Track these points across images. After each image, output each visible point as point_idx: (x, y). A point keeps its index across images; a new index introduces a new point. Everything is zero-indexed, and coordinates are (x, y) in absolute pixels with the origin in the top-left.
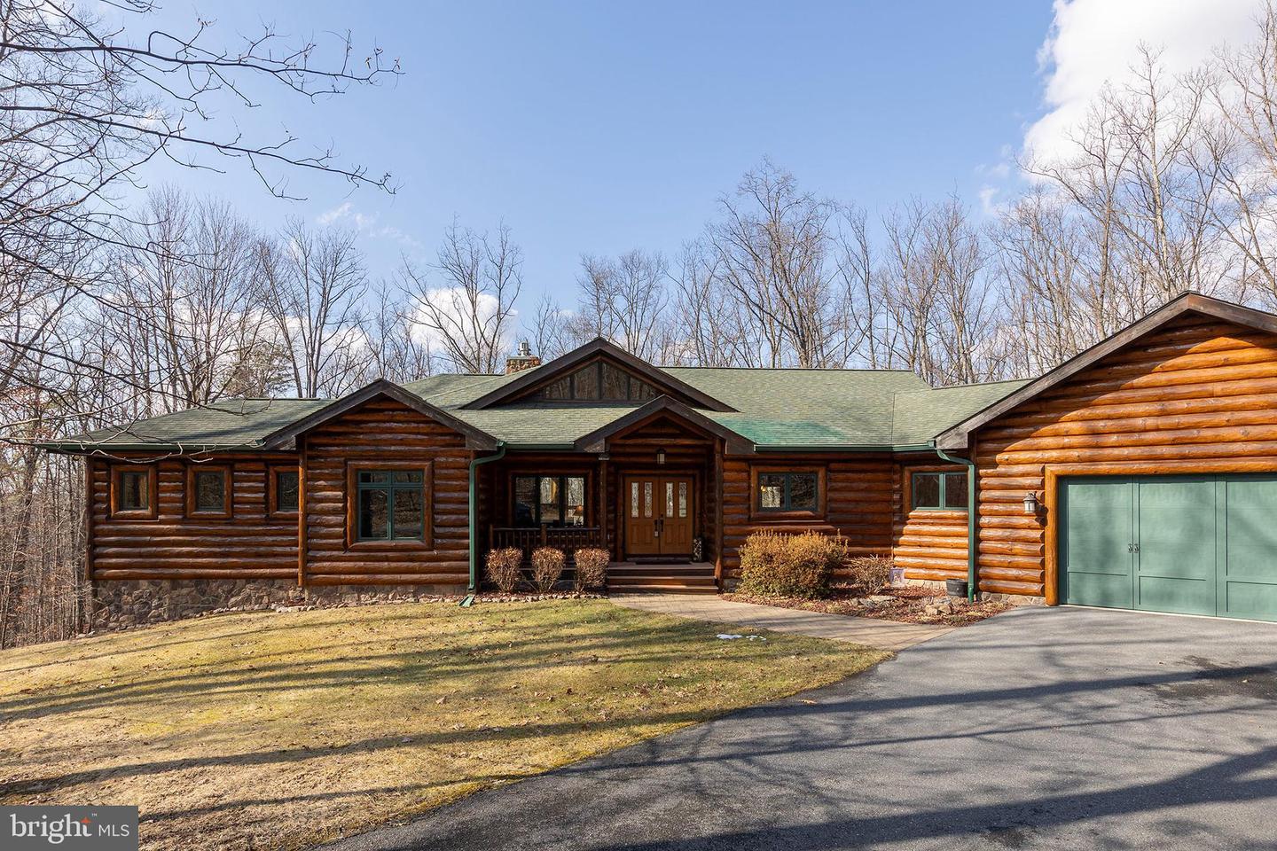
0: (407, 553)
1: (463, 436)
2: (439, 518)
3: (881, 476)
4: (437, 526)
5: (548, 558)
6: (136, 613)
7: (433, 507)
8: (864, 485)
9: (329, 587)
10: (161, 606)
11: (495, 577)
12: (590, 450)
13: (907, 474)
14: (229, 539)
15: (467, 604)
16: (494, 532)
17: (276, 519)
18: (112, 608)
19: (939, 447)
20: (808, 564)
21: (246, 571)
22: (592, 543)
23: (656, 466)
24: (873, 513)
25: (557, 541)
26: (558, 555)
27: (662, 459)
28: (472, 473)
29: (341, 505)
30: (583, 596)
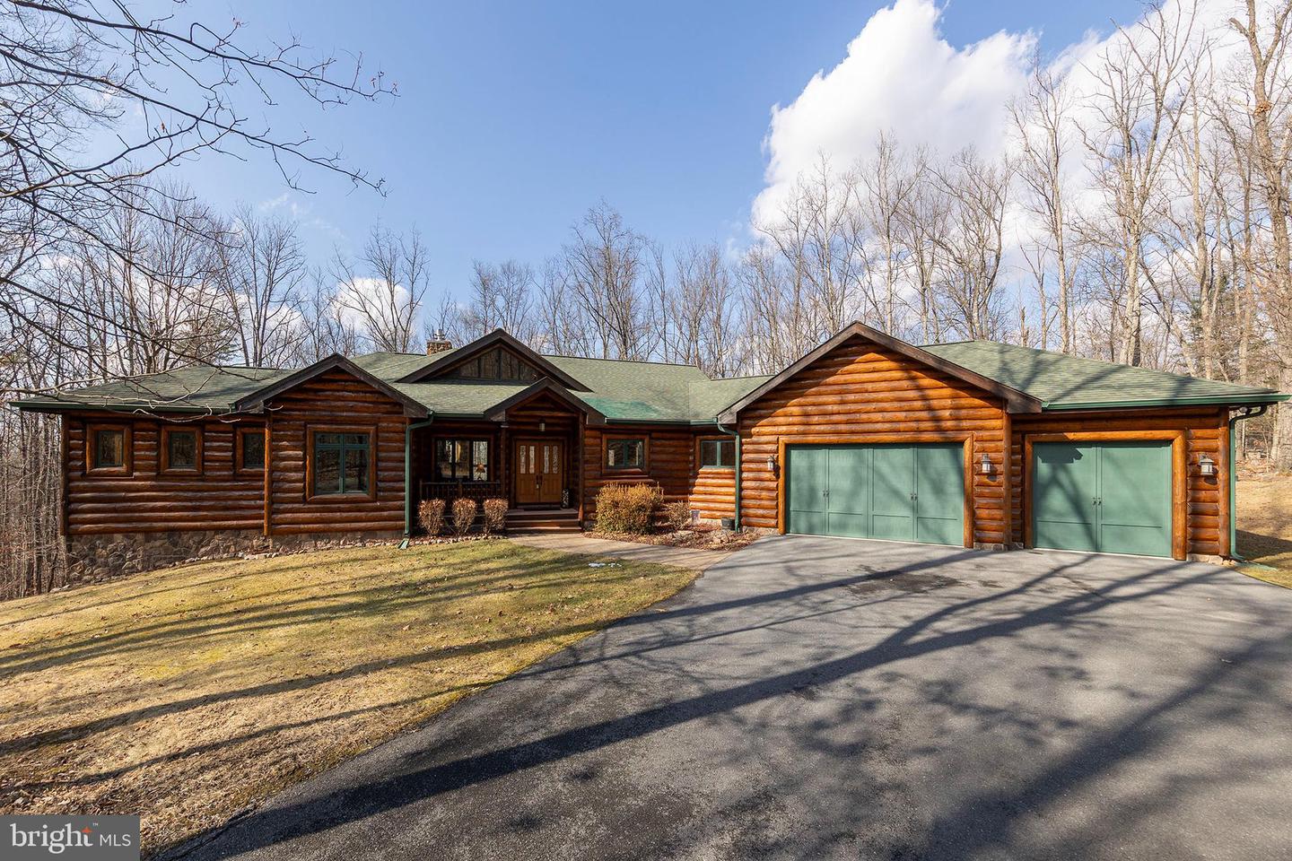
0: (355, 505)
1: (401, 405)
2: (382, 474)
3: (683, 443)
4: (380, 481)
5: (464, 507)
6: (111, 565)
7: (377, 465)
8: (672, 449)
9: (291, 536)
10: (134, 558)
11: (425, 524)
12: (495, 419)
13: (698, 441)
14: (199, 494)
15: (404, 546)
16: (424, 487)
17: (242, 475)
18: (87, 561)
19: (719, 422)
20: (641, 508)
21: (215, 523)
22: (494, 494)
23: (539, 433)
24: (678, 470)
25: (469, 493)
26: (472, 504)
27: (543, 427)
28: (407, 437)
29: (301, 463)
30: (490, 537)
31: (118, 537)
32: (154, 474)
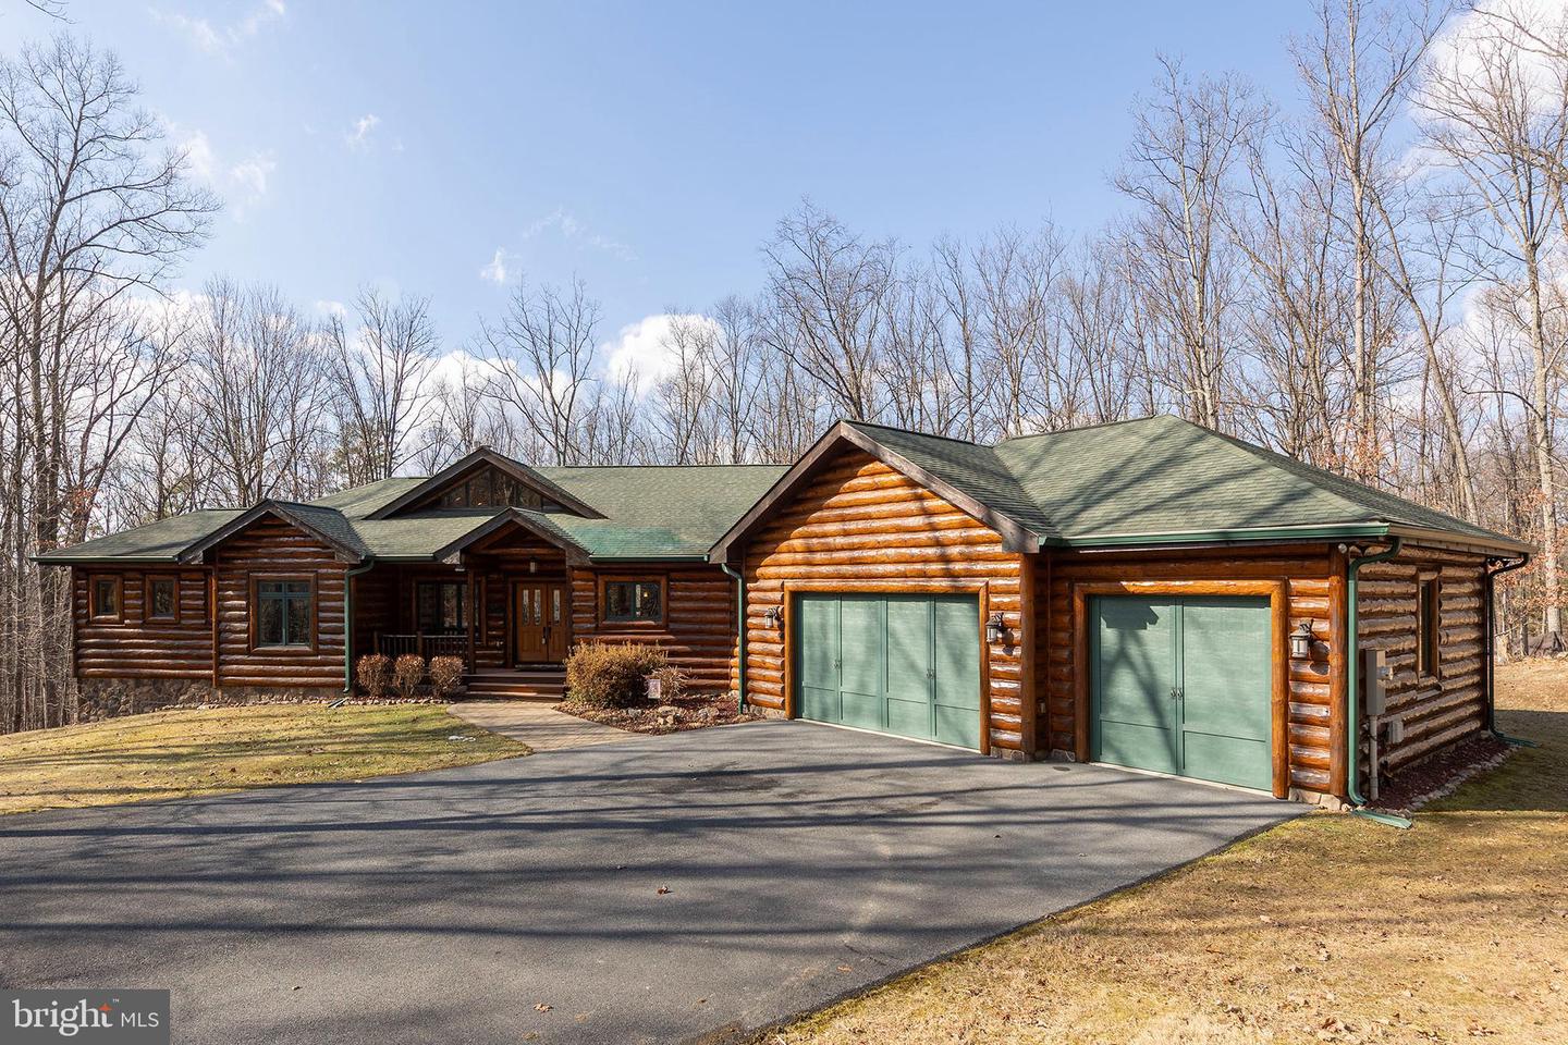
0: (297, 658)
2: (323, 626)
4: (321, 633)
5: (409, 664)
7: (317, 615)
9: (238, 688)
12: (448, 561)
14: (177, 642)
15: (336, 706)
16: (378, 638)
18: (93, 703)
19: (710, 561)
26: (418, 661)
27: (533, 567)
28: (347, 583)
29: (245, 613)
31: (115, 681)
32: (140, 622)
